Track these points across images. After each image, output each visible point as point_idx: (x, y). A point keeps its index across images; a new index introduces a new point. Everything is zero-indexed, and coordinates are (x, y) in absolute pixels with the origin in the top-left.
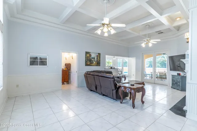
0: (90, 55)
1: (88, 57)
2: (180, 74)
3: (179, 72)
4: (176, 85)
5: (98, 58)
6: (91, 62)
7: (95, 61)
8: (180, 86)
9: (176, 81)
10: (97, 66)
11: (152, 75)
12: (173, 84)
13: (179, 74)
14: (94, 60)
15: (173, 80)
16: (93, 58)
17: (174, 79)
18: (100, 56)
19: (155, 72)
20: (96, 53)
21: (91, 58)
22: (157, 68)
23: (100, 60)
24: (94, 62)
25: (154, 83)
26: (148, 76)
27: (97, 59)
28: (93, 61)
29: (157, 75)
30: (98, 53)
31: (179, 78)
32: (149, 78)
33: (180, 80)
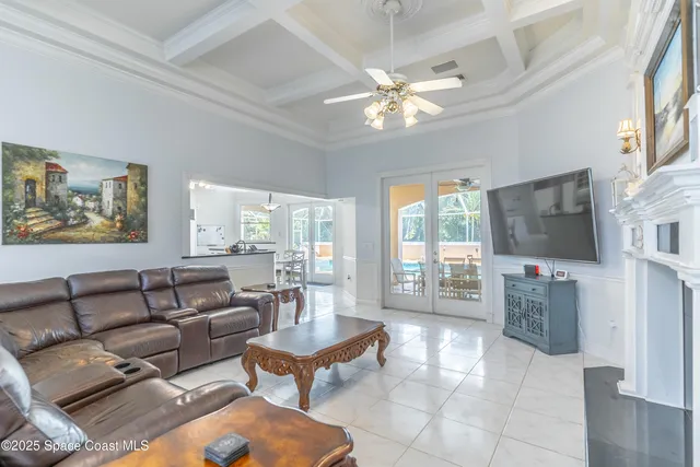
0: (54, 172)
1: (31, 182)
2: (536, 268)
3: (532, 262)
4: (523, 321)
5: (132, 194)
6: (65, 220)
7: (100, 212)
8: (546, 327)
9: (523, 306)
10: (118, 241)
11: (423, 273)
12: (510, 318)
13: (532, 272)
14: (91, 205)
15: (511, 301)
16: (78, 192)
17: (517, 295)
18: (144, 183)
19: (435, 262)
20: (109, 162)
21: (60, 190)
22: (440, 243)
23: (145, 208)
24: (96, 220)
25: (434, 313)
26: (410, 278)
27: (121, 197)
28: (84, 209)
29: (443, 273)
30: (130, 166)
31: (540, 289)
32: (412, 284)
33: (546, 303)
